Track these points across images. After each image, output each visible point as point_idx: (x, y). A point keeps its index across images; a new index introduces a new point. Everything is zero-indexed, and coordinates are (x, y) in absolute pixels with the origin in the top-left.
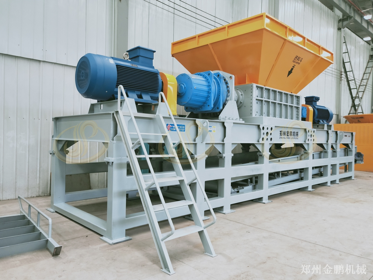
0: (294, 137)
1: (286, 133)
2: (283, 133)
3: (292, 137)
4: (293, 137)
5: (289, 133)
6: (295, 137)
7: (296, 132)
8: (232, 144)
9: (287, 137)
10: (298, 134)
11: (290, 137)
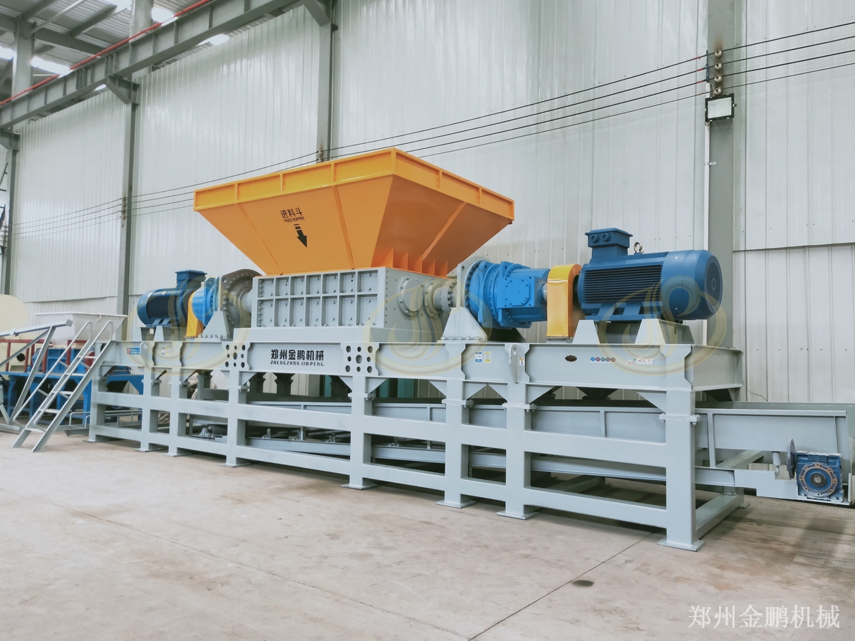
0: (309, 361)
1: (288, 354)
2: (279, 354)
3: (303, 361)
4: (306, 360)
5: (296, 354)
6: (313, 361)
7: (317, 352)
9: (290, 361)
10: (323, 356)
11: (299, 361)
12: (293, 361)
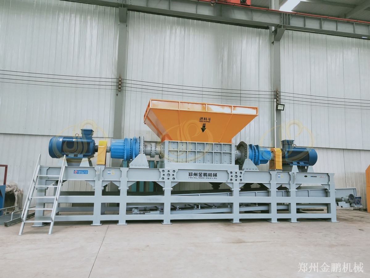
0: (210, 177)
1: (198, 174)
2: (193, 174)
3: (207, 177)
4: (208, 177)
5: (203, 174)
6: (212, 177)
7: (214, 174)
8: (128, 181)
9: (199, 177)
10: (217, 175)
11: (204, 177)
12: (201, 177)
